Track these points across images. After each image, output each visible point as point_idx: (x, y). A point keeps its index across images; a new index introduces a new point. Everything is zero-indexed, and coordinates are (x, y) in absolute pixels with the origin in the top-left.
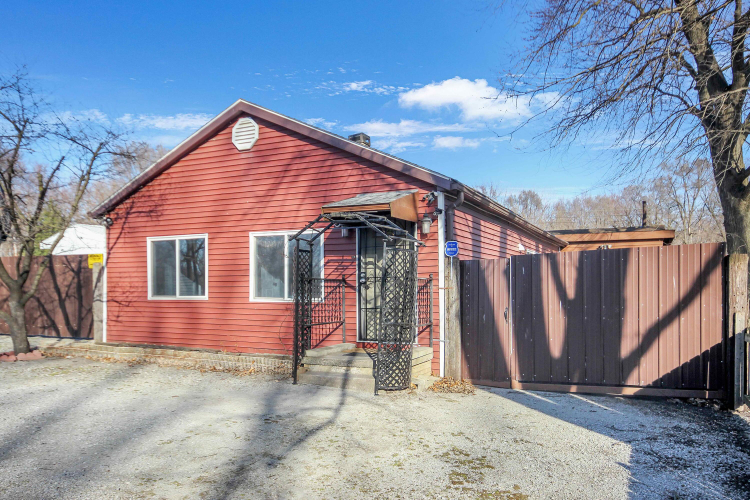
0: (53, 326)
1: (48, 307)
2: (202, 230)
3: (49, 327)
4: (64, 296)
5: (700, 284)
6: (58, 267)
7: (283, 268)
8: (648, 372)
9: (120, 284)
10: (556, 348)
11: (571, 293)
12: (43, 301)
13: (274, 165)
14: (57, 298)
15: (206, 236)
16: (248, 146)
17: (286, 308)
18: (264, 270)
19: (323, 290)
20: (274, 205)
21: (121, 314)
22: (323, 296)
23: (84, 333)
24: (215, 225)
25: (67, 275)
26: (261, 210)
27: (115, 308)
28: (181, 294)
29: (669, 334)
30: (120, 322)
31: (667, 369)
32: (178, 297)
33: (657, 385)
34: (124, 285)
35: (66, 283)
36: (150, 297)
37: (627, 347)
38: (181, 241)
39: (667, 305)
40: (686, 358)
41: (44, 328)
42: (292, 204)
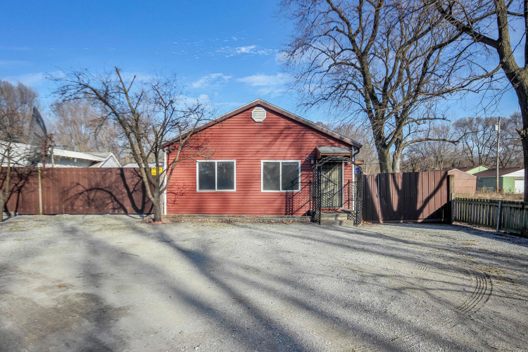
0: (122, 207)
1: (119, 197)
2: (232, 157)
3: (118, 208)
4: (131, 190)
5: (440, 184)
6: (127, 174)
7: (279, 177)
8: (426, 214)
9: (176, 184)
10: (395, 207)
11: (400, 187)
12: (114, 193)
13: (274, 130)
14: (126, 191)
15: (235, 161)
16: (261, 120)
17: (281, 194)
18: (269, 177)
19: (300, 187)
20: (274, 148)
21: (177, 200)
22: (300, 189)
23: (147, 210)
24: (240, 155)
25: (135, 179)
26: (267, 150)
27: (173, 197)
28: (218, 189)
29: (432, 201)
30: (177, 204)
31: (431, 213)
32: (217, 190)
33: (428, 218)
34: (179, 184)
35: (133, 183)
36: (198, 190)
37: (419, 206)
38: (218, 163)
39: (431, 191)
40: (437, 209)
41: (114, 209)
42: (284, 148)
